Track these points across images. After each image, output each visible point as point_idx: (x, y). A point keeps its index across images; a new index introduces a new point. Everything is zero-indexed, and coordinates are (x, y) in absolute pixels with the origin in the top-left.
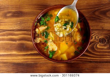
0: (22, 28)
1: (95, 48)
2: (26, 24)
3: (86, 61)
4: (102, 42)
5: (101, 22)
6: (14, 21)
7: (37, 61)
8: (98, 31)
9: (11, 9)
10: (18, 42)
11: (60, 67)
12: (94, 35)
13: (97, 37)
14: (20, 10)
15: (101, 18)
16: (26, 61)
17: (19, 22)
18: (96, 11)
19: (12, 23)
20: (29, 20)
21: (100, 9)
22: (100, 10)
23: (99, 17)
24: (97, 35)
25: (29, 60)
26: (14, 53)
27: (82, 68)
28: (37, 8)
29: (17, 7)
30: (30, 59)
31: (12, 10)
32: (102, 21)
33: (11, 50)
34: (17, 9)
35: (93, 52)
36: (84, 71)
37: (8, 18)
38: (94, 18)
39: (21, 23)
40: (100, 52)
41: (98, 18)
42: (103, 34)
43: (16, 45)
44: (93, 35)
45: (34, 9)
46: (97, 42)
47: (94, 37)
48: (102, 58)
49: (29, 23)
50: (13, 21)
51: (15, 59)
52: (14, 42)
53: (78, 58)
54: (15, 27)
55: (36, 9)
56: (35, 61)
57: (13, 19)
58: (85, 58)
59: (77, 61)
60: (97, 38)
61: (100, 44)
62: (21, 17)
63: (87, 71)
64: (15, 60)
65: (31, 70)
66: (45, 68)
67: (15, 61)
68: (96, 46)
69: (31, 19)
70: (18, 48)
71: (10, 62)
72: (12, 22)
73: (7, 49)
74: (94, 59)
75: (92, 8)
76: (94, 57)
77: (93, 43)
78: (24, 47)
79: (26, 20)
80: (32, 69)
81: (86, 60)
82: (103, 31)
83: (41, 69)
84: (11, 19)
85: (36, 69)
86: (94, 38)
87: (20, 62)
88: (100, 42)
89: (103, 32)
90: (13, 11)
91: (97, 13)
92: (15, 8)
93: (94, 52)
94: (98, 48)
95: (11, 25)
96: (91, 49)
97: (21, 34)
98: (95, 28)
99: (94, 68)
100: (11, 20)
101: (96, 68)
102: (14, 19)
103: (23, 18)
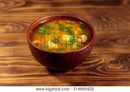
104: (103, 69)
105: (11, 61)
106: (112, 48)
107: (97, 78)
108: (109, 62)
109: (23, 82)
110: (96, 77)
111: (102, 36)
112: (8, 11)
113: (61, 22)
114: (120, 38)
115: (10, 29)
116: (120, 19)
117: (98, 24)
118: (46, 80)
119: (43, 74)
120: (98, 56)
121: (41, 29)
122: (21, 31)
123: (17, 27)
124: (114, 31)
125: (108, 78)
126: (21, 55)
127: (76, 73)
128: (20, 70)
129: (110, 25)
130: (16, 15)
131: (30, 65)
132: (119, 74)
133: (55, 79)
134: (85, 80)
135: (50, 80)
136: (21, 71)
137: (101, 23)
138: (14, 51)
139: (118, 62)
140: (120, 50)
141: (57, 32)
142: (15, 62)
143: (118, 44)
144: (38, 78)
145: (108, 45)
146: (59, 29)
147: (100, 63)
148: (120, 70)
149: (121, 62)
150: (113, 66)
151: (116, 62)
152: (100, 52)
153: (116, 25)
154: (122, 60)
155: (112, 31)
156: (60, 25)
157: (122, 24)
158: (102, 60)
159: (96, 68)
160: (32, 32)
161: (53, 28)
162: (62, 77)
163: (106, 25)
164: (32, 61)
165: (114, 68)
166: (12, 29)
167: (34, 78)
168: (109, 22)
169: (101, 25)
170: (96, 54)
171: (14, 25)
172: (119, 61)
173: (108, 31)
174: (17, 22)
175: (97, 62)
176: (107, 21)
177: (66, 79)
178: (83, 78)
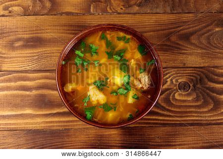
0: (43, 68)
1: (171, 99)
2: (49, 59)
3: (157, 124)
4: (184, 89)
5: (181, 53)
6: (28, 55)
7: (69, 126)
8: (176, 70)
9: (22, 33)
10: (34, 92)
11: (111, 135)
12: (169, 77)
13: (174, 80)
14: (37, 35)
15: (180, 47)
16: (49, 126)
17: (37, 57)
19: (23, 59)
20: (53, 53)
22: (179, 33)
23: (178, 44)
24: (175, 77)
25: (55, 124)
26: (28, 111)
27: (149, 135)
28: (68, 31)
29: (33, 31)
30: (56, 122)
31: (23, 36)
32: (183, 51)
33: (23, 107)
34: (33, 34)
35: (167, 107)
36: (152, 141)
37: (17, 50)
38: (169, 46)
39: (40, 57)
40: (180, 107)
41: (176, 46)
42: (185, 75)
43: (31, 98)
44: (167, 76)
45: (62, 33)
46: (175, 90)
47: (169, 80)
48: (184, 117)
49: (55, 58)
50: (25, 55)
51: (29, 123)
52: (28, 93)
53: (141, 119)
54: (28, 66)
55: (67, 33)
56: (66, 126)
57: (26, 52)
58: (154, 117)
59: (139, 123)
60: (174, 83)
61: (181, 92)
62: (40, 47)
63: (158, 141)
64: (29, 125)
65: (59, 142)
66: (83, 138)
67: (30, 127)
68: (174, 96)
69: (57, 50)
70: (35, 103)
71: (21, 129)
72: (24, 57)
73: (16, 106)
74: (171, 119)
75: (165, 30)
76: (170, 116)
77: (168, 92)
78: (46, 100)
79: (48, 53)
80: (61, 140)
81: (157, 122)
82: (185, 69)
83: (77, 139)
84: (23, 52)
85: (67, 140)
86: (169, 83)
87: (38, 128)
88: (179, 89)
89: (185, 72)
90: (26, 36)
91: (173, 38)
92: (29, 31)
93: (169, 106)
94: (176, 100)
95: (22, 62)
96: (164, 102)
98: (171, 64)
99: (170, 135)
100: (22, 54)
101: (174, 135)
102: (28, 52)
103: (44, 50)
104: (167, 100)
105: (37, 81)
107: (158, 120)
108: (176, 85)
110: (157, 118)
111: (170, 26)
115: (29, 6)
125: (173, 121)
126: (50, 69)
128: (50, 102)
132: (189, 112)
138: (38, 59)
139: (190, 87)
140: (194, 59)
143: (192, 47)
145: (178, 46)
146: (107, 53)
147: (164, 87)
148: (191, 104)
149: (194, 86)
150: (181, 94)
152: (166, 62)
155: (187, 15)
158: (167, 81)
160: (64, 63)
165: (184, 98)
172: (191, 85)
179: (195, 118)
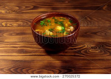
2: (27, 39)
3: (80, 59)
6: (18, 37)
8: (90, 43)
9: (16, 31)
10: (19, 48)
13: (89, 46)
17: (22, 38)
18: (87, 32)
20: (30, 37)
21: (91, 31)
23: (90, 35)
26: (15, 54)
27: (76, 63)
30: (28, 58)
33: (12, 53)
35: (86, 54)
38: (86, 36)
39: (24, 38)
40: (92, 54)
43: (17, 50)
47: (86, 46)
48: (94, 57)
52: (15, 48)
54: (17, 40)
56: (33, 59)
61: (92, 50)
63: (80, 65)
68: (89, 50)
69: (32, 36)
70: (18, 52)
73: (9, 52)
76: (87, 57)
77: (86, 49)
78: (24, 51)
84: (16, 36)
85: (33, 64)
90: (18, 32)
92: (20, 31)
94: (90, 52)
95: (14, 39)
97: (22, 44)
98: (87, 41)
99: (87, 63)
101: (90, 63)
103: (26, 36)
104: (86, 52)
105: (20, 45)
106: (93, 38)
108: (90, 47)
109: (28, 59)
110: (80, 57)
111: (87, 30)
112: (21, 12)
113: (56, 18)
114: (99, 32)
115: (21, 24)
116: (100, 19)
117: (84, 22)
118: (44, 58)
119: (42, 54)
120: (83, 43)
121: (41, 22)
122: (28, 25)
123: (26, 22)
124: (95, 27)
126: (28, 41)
127: (66, 54)
129: (92, 23)
130: (26, 15)
131: (33, 48)
132: (97, 56)
133: (50, 58)
134: (72, 59)
135: (47, 58)
136: (26, 52)
137: (86, 21)
139: (97, 48)
140: (98, 39)
141: (53, 24)
142: (22, 46)
143: (98, 36)
144: (38, 57)
146: (55, 22)
147: (84, 48)
149: (99, 48)
151: (95, 47)
152: (84, 40)
153: (97, 23)
154: (100, 47)
155: (94, 27)
156: (55, 20)
157: (101, 22)
159: (80, 51)
160: (35, 24)
161: (50, 22)
162: (56, 57)
163: (89, 23)
164: (35, 46)
165: (94, 51)
166: (23, 24)
167: (35, 57)
168: (92, 21)
169: (86, 23)
170: (81, 42)
171: (24, 21)
173: (91, 27)
174: (26, 20)
175: (81, 48)
176: (91, 20)
177: (59, 58)
178: (71, 58)
179: (100, 58)
